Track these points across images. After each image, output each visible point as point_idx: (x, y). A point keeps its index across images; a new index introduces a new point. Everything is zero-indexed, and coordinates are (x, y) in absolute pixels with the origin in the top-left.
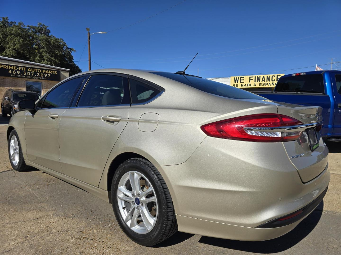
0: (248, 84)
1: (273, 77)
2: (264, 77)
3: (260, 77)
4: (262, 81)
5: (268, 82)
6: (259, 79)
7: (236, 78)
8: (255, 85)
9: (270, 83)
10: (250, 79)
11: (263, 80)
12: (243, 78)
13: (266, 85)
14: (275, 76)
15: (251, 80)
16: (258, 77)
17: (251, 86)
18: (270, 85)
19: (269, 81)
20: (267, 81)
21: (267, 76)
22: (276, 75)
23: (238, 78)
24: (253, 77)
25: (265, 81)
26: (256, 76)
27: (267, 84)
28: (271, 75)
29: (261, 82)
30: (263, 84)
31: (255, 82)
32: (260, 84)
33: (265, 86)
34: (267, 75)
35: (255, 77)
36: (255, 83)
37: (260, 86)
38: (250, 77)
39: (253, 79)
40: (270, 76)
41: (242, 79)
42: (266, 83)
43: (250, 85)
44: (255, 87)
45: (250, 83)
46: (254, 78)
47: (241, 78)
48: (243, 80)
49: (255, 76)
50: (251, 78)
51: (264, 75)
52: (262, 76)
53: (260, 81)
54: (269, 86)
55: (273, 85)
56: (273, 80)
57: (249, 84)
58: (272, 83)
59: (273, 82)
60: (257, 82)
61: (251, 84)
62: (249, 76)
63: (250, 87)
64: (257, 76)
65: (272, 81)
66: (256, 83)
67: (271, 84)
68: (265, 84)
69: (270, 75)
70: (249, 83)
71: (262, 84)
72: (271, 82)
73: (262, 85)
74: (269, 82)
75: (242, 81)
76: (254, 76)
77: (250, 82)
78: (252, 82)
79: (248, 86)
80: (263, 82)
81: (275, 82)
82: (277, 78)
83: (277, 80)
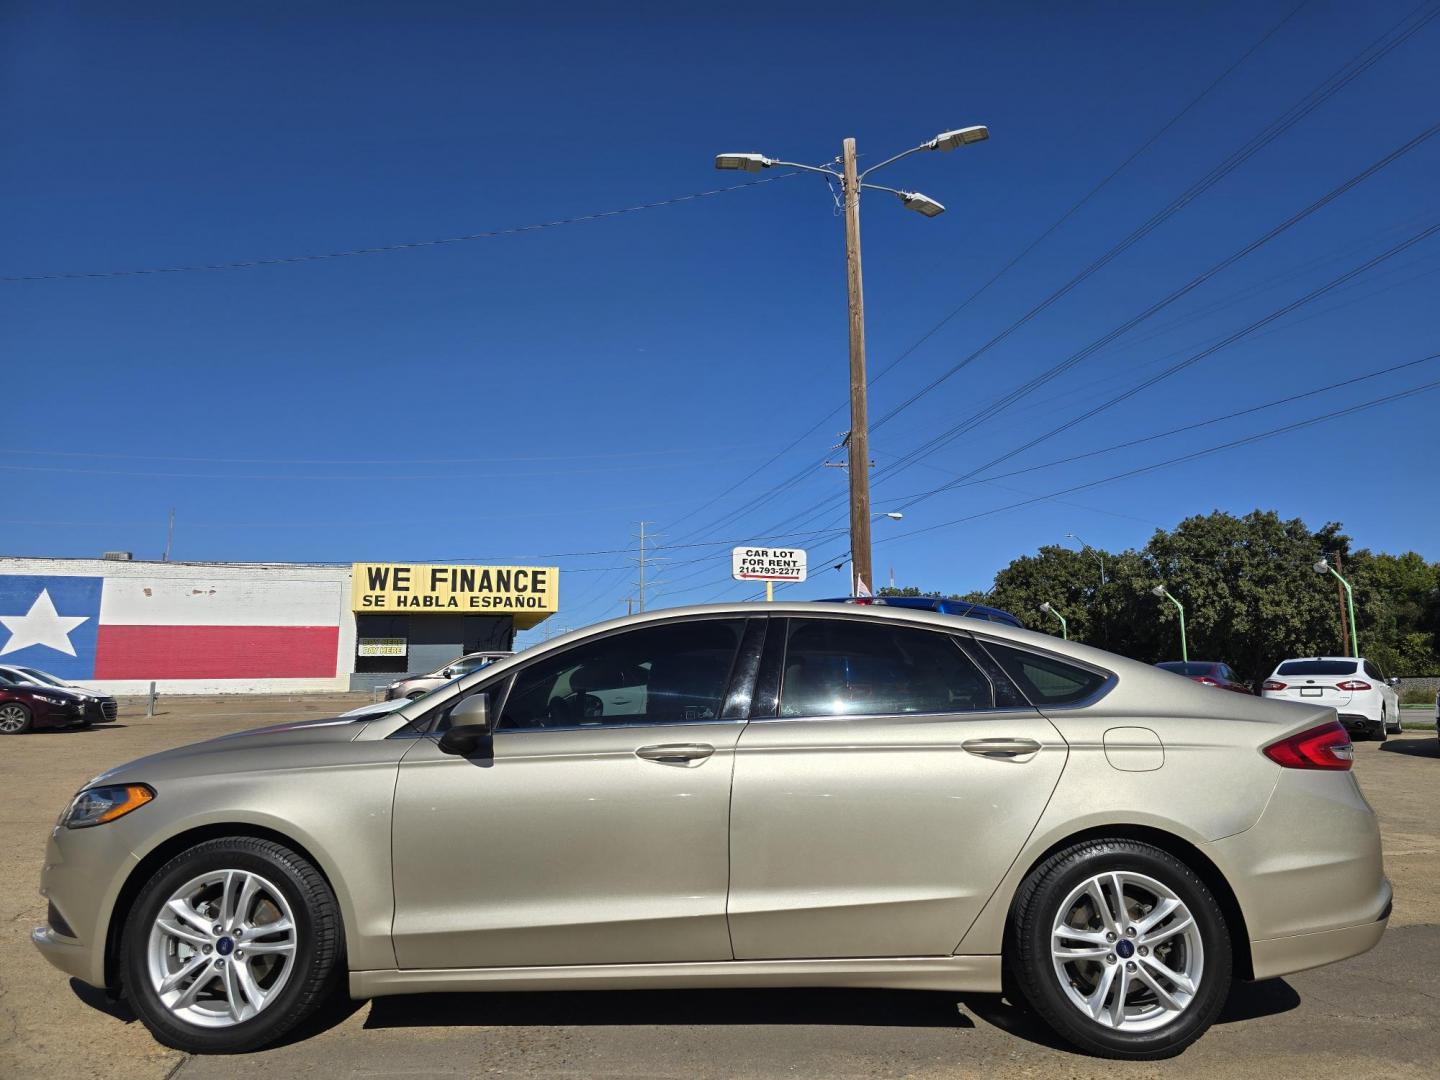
0: (425, 598)
1: (521, 576)
2: (486, 574)
3: (473, 572)
4: (480, 590)
5: (503, 594)
6: (468, 580)
7: (378, 570)
8: (453, 600)
9: (508, 599)
10: (434, 580)
11: (486, 584)
12: (408, 570)
13: (495, 606)
14: (526, 575)
15: (438, 583)
16: (464, 572)
17: (437, 605)
18: (511, 606)
19: (507, 589)
20: (499, 590)
21: (500, 573)
22: (529, 570)
23: (387, 570)
24: (446, 571)
25: (491, 590)
26: (459, 568)
27: (498, 600)
28: (514, 570)
29: (476, 593)
30: (483, 600)
31: (454, 589)
32: (472, 598)
33: (491, 609)
34: (499, 568)
35: (454, 572)
36: (453, 594)
37: (472, 606)
38: (434, 572)
39: (445, 580)
40: (508, 572)
41: (401, 575)
42: (495, 598)
43: (434, 601)
44: (452, 608)
45: (434, 595)
46: (449, 576)
47: (397, 571)
48: (407, 580)
49: (454, 567)
50: (439, 575)
51: (486, 568)
52: (479, 571)
53: (471, 589)
54: (508, 609)
55: (522, 605)
56: (521, 586)
57: (431, 598)
58: (518, 599)
59: (521, 593)
60: (462, 590)
61: (437, 598)
62: (429, 568)
63: (434, 608)
64: (463, 567)
65: (518, 590)
66: (458, 594)
67: (514, 603)
68: (492, 601)
69: (509, 568)
70: (429, 593)
71: (480, 600)
72: (513, 594)
73: (481, 603)
74: (508, 595)
75: (401, 584)
76: (450, 568)
77: (433, 588)
78: (444, 591)
79: (425, 605)
80: (485, 591)
81: (528, 594)
82: (535, 582)
83: (535, 590)
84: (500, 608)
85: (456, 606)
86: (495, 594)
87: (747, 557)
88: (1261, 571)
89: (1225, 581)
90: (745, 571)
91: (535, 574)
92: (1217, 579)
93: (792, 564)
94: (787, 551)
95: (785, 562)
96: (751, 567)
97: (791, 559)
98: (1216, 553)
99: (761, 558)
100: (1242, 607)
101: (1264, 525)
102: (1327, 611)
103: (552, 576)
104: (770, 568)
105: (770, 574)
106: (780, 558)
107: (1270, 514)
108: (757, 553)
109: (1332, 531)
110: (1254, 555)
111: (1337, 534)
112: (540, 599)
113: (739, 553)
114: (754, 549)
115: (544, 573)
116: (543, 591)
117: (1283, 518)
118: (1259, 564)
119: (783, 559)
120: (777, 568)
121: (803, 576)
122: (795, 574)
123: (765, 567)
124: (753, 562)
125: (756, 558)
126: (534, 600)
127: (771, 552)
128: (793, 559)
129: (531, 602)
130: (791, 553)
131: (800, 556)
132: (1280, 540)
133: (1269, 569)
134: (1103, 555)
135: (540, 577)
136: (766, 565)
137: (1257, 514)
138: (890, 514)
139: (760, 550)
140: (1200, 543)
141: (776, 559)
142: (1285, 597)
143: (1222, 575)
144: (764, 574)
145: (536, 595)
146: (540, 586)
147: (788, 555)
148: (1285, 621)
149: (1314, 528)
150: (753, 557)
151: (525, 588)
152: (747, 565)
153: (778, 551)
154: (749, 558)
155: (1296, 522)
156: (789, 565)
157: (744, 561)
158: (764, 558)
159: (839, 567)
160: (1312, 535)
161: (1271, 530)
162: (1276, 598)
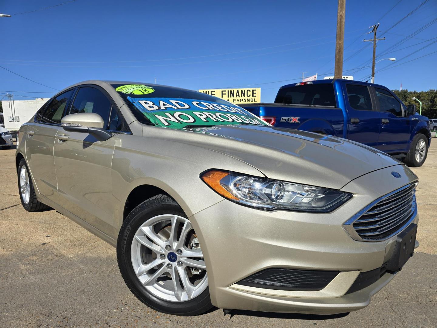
1: (249, 91)
2: (238, 92)
3: (234, 91)
4: (236, 97)
5: (243, 98)
6: (232, 94)
7: (206, 92)
8: (228, 100)
9: (245, 99)
10: (222, 94)
11: (238, 95)
12: (214, 91)
14: (250, 91)
15: (223, 95)
16: (231, 91)
18: (245, 101)
19: (244, 96)
20: (242, 96)
21: (242, 91)
22: (251, 89)
23: (209, 92)
24: (225, 91)
25: (239, 97)
26: (230, 90)
27: (242, 100)
28: (246, 90)
29: (235, 98)
30: (237, 100)
31: (228, 97)
32: (234, 100)
33: (240, 103)
34: (242, 89)
35: (228, 91)
36: (228, 98)
37: (234, 102)
38: (222, 91)
39: (225, 94)
40: (245, 90)
41: (213, 93)
42: (241, 99)
46: (226, 93)
47: (211, 92)
48: (214, 95)
49: (228, 90)
50: (224, 93)
51: (238, 89)
52: (236, 91)
53: (233, 97)
54: (245, 103)
55: (249, 101)
56: (248, 95)
58: (248, 99)
59: (248, 97)
60: (231, 97)
62: (221, 90)
67: (246, 100)
69: (245, 89)
71: (236, 100)
72: (246, 98)
73: (237, 101)
76: (227, 90)
77: (222, 97)
78: (225, 97)
81: (251, 97)
82: (253, 93)
83: (253, 96)
84: (242, 102)
85: (229, 102)
86: (241, 98)
91: (253, 90)
103: (258, 91)
112: (255, 99)
115: (256, 90)
116: (256, 96)
126: (253, 99)
129: (252, 100)
130: (347, 78)
138: (390, 59)
145: (253, 98)
151: (250, 95)
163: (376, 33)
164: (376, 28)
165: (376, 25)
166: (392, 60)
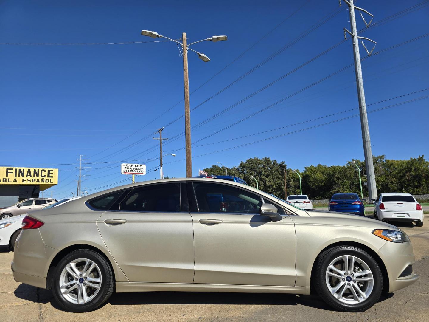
0: (3, 179)
1: (43, 172)
2: (29, 171)
3: (24, 170)
4: (27, 176)
5: (36, 178)
6: (21, 173)
8: (15, 180)
9: (38, 179)
10: (7, 172)
11: (29, 174)
13: (32, 182)
14: (45, 171)
15: (9, 174)
16: (20, 170)
17: (8, 181)
18: (39, 182)
19: (38, 176)
20: (34, 176)
21: (35, 170)
22: (47, 170)
24: (12, 169)
25: (31, 176)
26: (18, 168)
27: (34, 180)
28: (40, 169)
29: (25, 177)
30: (28, 180)
31: (16, 176)
32: (23, 179)
33: (31, 183)
35: (16, 170)
36: (15, 178)
37: (23, 182)
38: (7, 169)
39: (12, 173)
40: (38, 170)
42: (33, 179)
43: (7, 180)
44: (15, 183)
45: (7, 178)
46: (14, 171)
49: (16, 168)
50: (9, 171)
51: (29, 169)
52: (26, 170)
53: (23, 176)
54: (38, 183)
55: (43, 182)
56: (43, 175)
57: (6, 179)
58: (42, 180)
59: (43, 178)
60: (19, 176)
61: (9, 179)
62: (5, 168)
63: (7, 183)
64: (20, 168)
65: (42, 176)
66: (17, 178)
67: (40, 181)
68: (31, 180)
69: (38, 169)
70: (5, 177)
71: (27, 180)
72: (40, 178)
73: (27, 181)
74: (38, 178)
76: (14, 168)
77: (7, 175)
78: (11, 177)
79: (3, 181)
80: (29, 177)
81: (46, 178)
82: (49, 174)
83: (49, 176)
84: (35, 183)
85: (17, 182)
86: (32, 178)
87: (126, 167)
88: (266, 173)
89: (258, 176)
90: (125, 171)
91: (49, 171)
92: (256, 175)
93: (141, 169)
94: (139, 165)
95: (139, 168)
96: (127, 170)
97: (141, 168)
98: (256, 168)
99: (131, 167)
100: (262, 183)
101: (267, 161)
102: (281, 184)
103: (55, 172)
104: (134, 170)
105: (134, 172)
106: (137, 167)
107: (269, 158)
108: (129, 166)
109: (283, 163)
110: (265, 169)
111: (284, 164)
112: (51, 180)
113: (123, 165)
114: (129, 164)
115: (52, 171)
116: (52, 177)
117: (271, 159)
118: (266, 171)
119: (138, 168)
120: (136, 170)
121: (144, 173)
122: (142, 173)
123: (132, 170)
124: (128, 168)
125: (129, 167)
126: (48, 180)
127: (134, 165)
128: (142, 168)
129: (47, 181)
130: (141, 166)
131: (144, 167)
132: (271, 165)
133: (268, 173)
134: (227, 168)
135: (51, 172)
136: (133, 169)
137: (266, 158)
138: (172, 155)
139: (131, 164)
140: (252, 166)
141: (136, 168)
142: (272, 180)
143: (257, 174)
144: (132, 172)
145: (49, 178)
146: (51, 175)
147: (140, 166)
148: (272, 186)
149: (279, 162)
150: (128, 167)
151: (45, 176)
152: (126, 169)
153: (137, 165)
154: (127, 167)
155: (275, 161)
156: (140, 169)
157: (125, 168)
158: (132, 167)
159: (156, 170)
160: (278, 164)
161: (269, 162)
162: (270, 180)
163: (161, 134)
164: (161, 130)
165: (161, 129)
166: (174, 156)
